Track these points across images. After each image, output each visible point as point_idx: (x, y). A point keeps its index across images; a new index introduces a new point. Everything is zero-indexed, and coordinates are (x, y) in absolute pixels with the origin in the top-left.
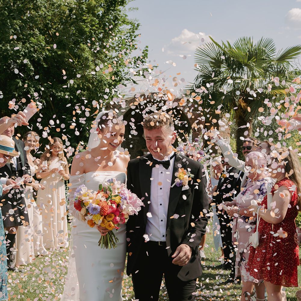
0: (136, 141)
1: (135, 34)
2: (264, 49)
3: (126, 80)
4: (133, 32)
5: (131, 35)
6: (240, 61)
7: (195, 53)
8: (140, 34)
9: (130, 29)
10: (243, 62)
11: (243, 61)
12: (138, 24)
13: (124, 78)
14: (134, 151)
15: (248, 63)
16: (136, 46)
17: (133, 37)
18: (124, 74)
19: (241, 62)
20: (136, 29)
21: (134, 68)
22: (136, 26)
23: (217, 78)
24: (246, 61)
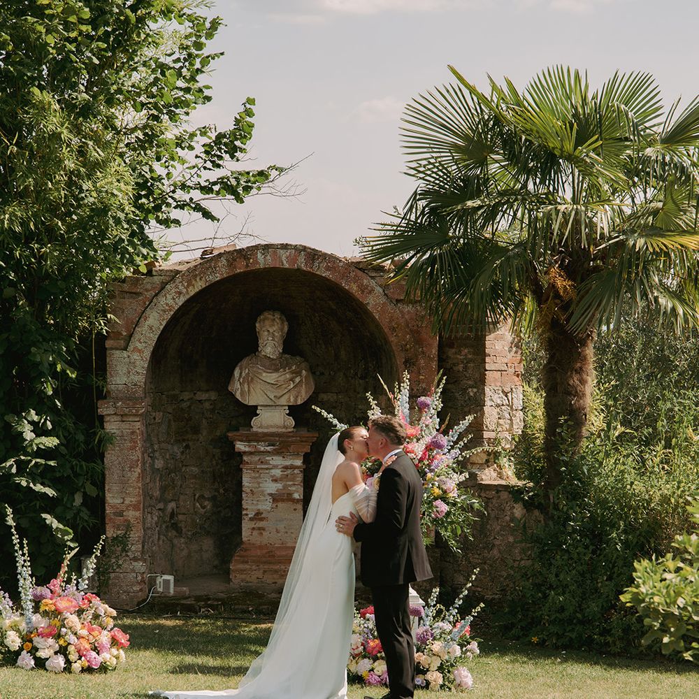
0: (207, 405)
1: (205, 52)
2: (623, 107)
3: (175, 208)
4: (199, 46)
5: (190, 55)
6: (551, 145)
7: (402, 119)
8: (222, 54)
9: (186, 37)
10: (561, 150)
11: (559, 146)
12: (214, 19)
13: (170, 200)
14: (201, 438)
15: (577, 151)
16: (207, 93)
17: (198, 61)
18: (172, 188)
19: (554, 148)
20: (210, 35)
21: (205, 168)
22: (208, 25)
23: (479, 202)
24: (569, 146)
